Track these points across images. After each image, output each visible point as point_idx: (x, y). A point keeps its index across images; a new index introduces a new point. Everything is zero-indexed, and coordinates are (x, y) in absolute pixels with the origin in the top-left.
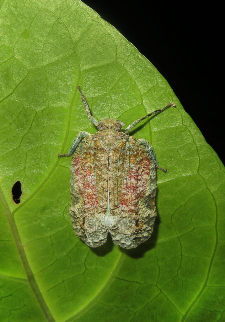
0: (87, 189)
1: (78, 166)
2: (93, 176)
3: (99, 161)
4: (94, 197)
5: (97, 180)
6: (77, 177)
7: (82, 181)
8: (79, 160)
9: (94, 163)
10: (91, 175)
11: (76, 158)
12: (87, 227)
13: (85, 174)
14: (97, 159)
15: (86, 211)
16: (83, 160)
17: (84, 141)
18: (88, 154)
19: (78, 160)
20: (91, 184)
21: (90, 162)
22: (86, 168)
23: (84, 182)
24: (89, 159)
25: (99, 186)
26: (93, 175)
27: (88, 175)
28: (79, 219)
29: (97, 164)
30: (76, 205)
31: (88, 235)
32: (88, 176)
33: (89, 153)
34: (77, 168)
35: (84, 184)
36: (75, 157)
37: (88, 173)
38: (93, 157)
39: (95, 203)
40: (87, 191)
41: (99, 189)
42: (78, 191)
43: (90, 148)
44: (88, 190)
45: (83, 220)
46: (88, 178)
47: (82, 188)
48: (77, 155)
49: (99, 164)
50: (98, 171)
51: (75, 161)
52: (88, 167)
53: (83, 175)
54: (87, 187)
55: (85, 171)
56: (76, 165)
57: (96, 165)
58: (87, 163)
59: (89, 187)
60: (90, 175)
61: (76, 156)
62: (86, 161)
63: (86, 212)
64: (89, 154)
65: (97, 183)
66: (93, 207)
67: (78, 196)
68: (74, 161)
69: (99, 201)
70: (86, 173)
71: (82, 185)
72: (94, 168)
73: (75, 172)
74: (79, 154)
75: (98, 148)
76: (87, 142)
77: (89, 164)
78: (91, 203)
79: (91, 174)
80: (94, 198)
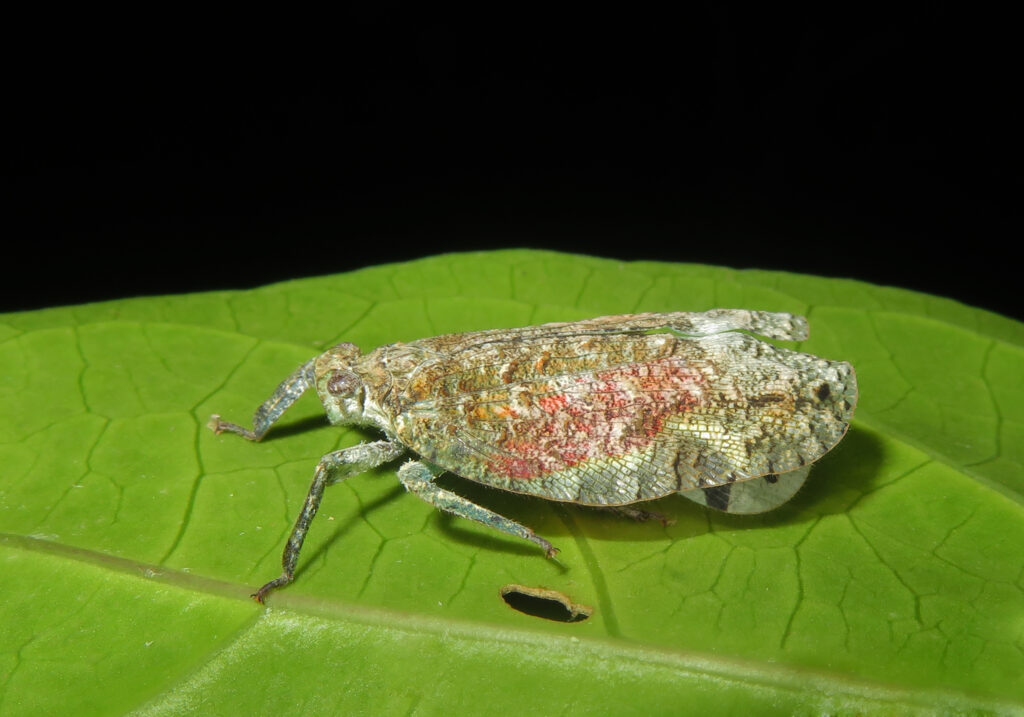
0: (622, 396)
1: (543, 459)
2: (562, 384)
3: (489, 366)
4: (643, 371)
5: (570, 371)
6: (590, 454)
7: (599, 428)
8: (516, 459)
9: (508, 389)
10: (557, 389)
11: (511, 475)
12: (778, 382)
13: (563, 416)
14: (483, 371)
15: (716, 392)
16: (507, 429)
17: (427, 443)
18: (473, 413)
19: (515, 464)
20: (595, 386)
21: (508, 402)
22: (537, 414)
23: (602, 416)
24: (498, 410)
25: (593, 356)
26: (558, 384)
27: (563, 401)
28: (770, 430)
29: (504, 369)
30: (718, 449)
31: (810, 380)
32: (568, 399)
33: (468, 408)
34: (552, 459)
35: (609, 416)
36: (507, 480)
37: (557, 406)
38: (484, 395)
39: (667, 364)
40: (632, 396)
41: (605, 356)
42: (651, 446)
43: (448, 408)
44: (625, 389)
45: (763, 406)
46: (576, 396)
47: (627, 419)
48: (497, 471)
49: (503, 363)
50: (534, 363)
51: (524, 474)
52: (530, 404)
53: (573, 427)
54: (617, 399)
55: (553, 414)
56: (541, 467)
57: (509, 378)
58: (513, 414)
59: (609, 390)
60: (560, 393)
61: (500, 476)
62: (509, 418)
63: (722, 396)
64: (471, 409)
65: (585, 366)
66: (686, 371)
67: (671, 439)
68: (526, 482)
69: (654, 353)
70: (558, 412)
71: (613, 420)
72: (524, 384)
73: (571, 464)
74: (490, 465)
75: (437, 378)
76: (428, 427)
77: (516, 407)
78: (676, 380)
79: (554, 392)
80: (650, 372)
